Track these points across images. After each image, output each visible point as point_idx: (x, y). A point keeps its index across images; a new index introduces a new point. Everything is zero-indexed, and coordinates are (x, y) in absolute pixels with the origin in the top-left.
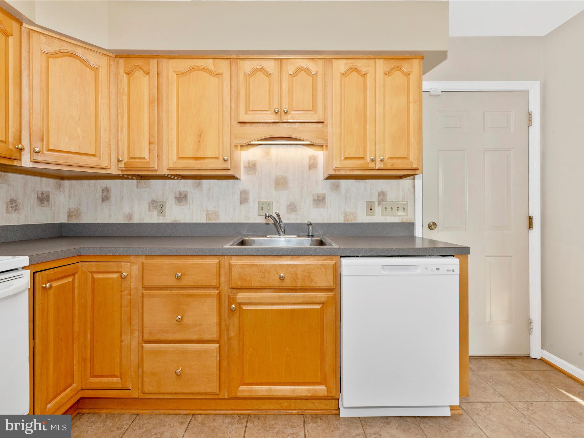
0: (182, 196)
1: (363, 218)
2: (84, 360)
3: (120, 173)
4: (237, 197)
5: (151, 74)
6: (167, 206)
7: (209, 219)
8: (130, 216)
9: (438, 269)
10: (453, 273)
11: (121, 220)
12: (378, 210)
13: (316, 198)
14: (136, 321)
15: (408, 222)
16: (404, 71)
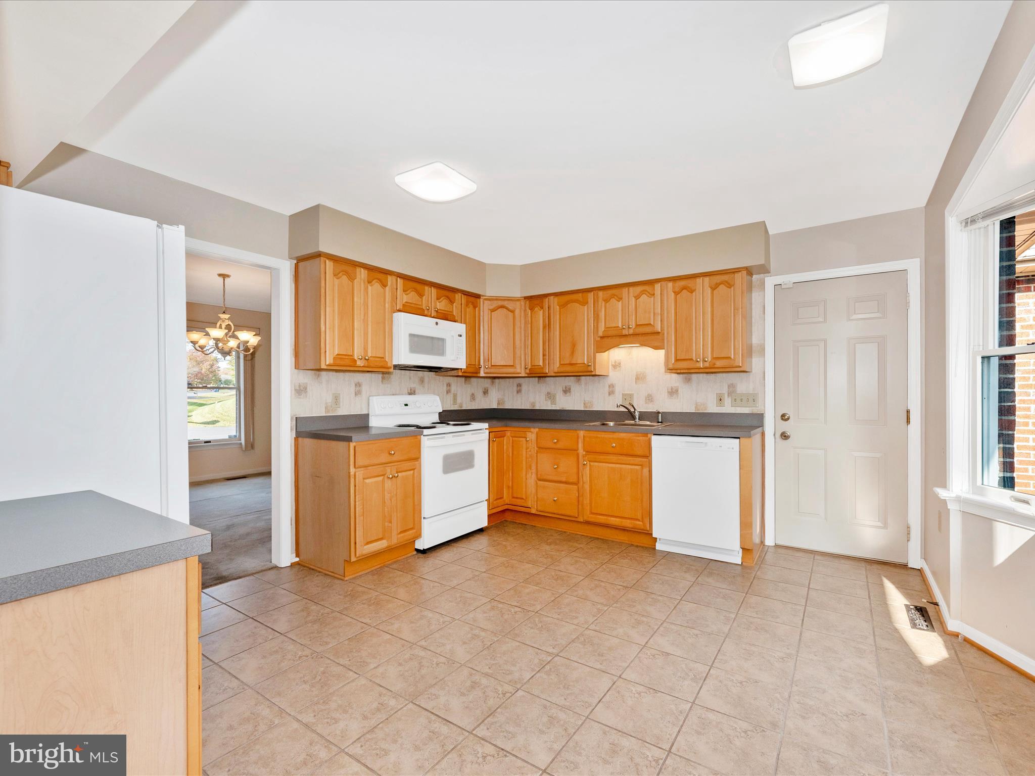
0: (567, 389)
1: (713, 408)
2: (509, 487)
3: (527, 375)
4: (607, 389)
5: (544, 307)
6: (557, 396)
7: (586, 407)
8: (533, 404)
9: (721, 446)
10: (732, 450)
11: (528, 407)
12: (727, 401)
13: (670, 390)
14: (534, 467)
15: (759, 413)
16: (729, 284)
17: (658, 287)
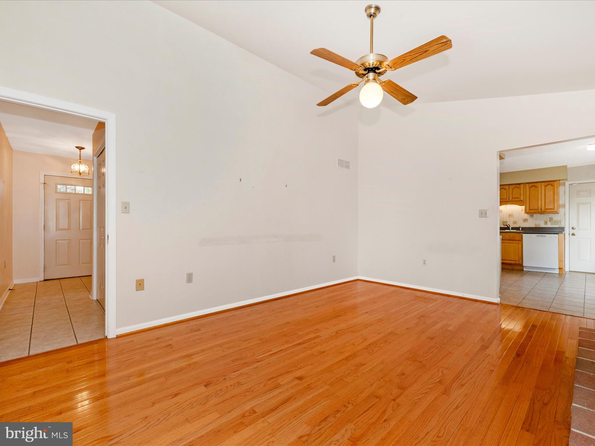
1: (543, 226)
12: (549, 223)
13: (524, 219)
15: (562, 227)
16: (552, 185)
17: (522, 186)
